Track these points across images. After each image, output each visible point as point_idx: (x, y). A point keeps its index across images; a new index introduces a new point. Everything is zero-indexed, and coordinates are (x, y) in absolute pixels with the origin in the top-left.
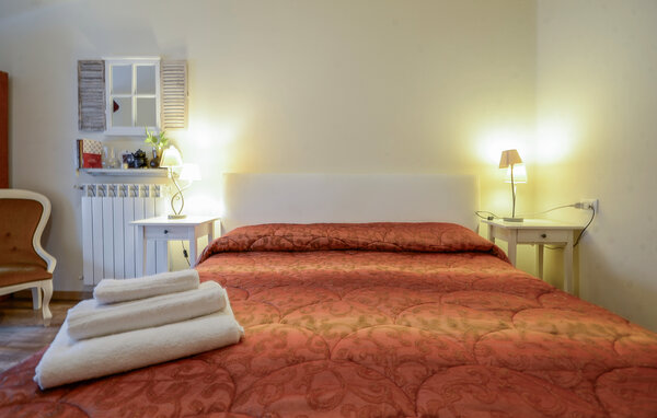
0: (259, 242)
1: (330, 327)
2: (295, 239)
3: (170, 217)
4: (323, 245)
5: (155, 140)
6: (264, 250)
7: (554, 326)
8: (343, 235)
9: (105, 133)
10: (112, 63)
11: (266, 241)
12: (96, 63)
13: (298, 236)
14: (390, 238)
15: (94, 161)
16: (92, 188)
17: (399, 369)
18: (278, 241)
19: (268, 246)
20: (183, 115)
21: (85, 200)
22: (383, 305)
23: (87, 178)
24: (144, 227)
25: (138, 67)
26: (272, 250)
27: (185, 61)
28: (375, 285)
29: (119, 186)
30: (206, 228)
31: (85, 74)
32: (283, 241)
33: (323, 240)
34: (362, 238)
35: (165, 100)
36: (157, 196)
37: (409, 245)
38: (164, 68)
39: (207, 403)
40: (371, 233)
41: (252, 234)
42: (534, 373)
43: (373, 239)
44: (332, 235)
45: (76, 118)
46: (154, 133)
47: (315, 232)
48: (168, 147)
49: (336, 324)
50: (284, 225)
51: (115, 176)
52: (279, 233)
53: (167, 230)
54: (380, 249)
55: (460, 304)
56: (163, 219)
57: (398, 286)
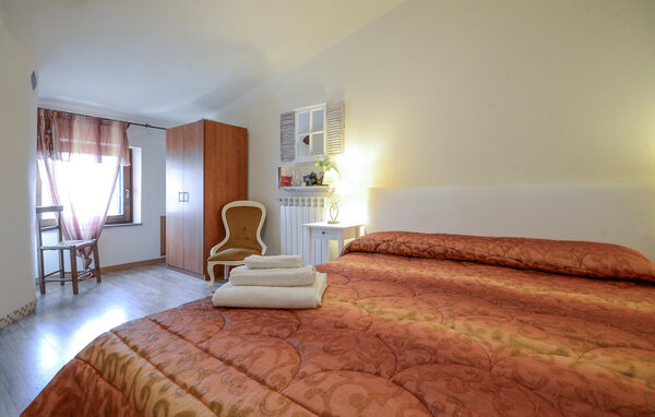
0: (383, 246)
1: (383, 313)
2: (413, 246)
3: (329, 223)
4: (439, 254)
5: (321, 164)
6: (387, 253)
7: (633, 368)
8: (459, 246)
9: (295, 161)
10: (299, 112)
11: (389, 246)
12: (290, 115)
13: (416, 244)
14: (513, 254)
15: (286, 181)
16: (286, 200)
17: (407, 352)
18: (399, 246)
19: (391, 250)
20: (340, 144)
21: (282, 207)
22: (446, 308)
23: (283, 192)
24: (311, 228)
25: (314, 113)
26: (393, 254)
27: (343, 102)
28: (457, 293)
29: (300, 198)
30: (354, 232)
31: (285, 122)
32: (403, 247)
33: (439, 250)
34: (479, 251)
35: (329, 133)
36: (323, 206)
37: (536, 263)
38: (329, 110)
39: (276, 332)
40: (491, 246)
41: (378, 240)
42: (545, 395)
43: (492, 253)
44: (449, 245)
45: (279, 153)
46: (322, 159)
47: (432, 241)
48: (329, 169)
49: (388, 312)
50: (407, 233)
51: (299, 191)
52: (400, 239)
53: (324, 231)
54: (500, 264)
55: (533, 325)
56: (324, 224)
57: (481, 298)
